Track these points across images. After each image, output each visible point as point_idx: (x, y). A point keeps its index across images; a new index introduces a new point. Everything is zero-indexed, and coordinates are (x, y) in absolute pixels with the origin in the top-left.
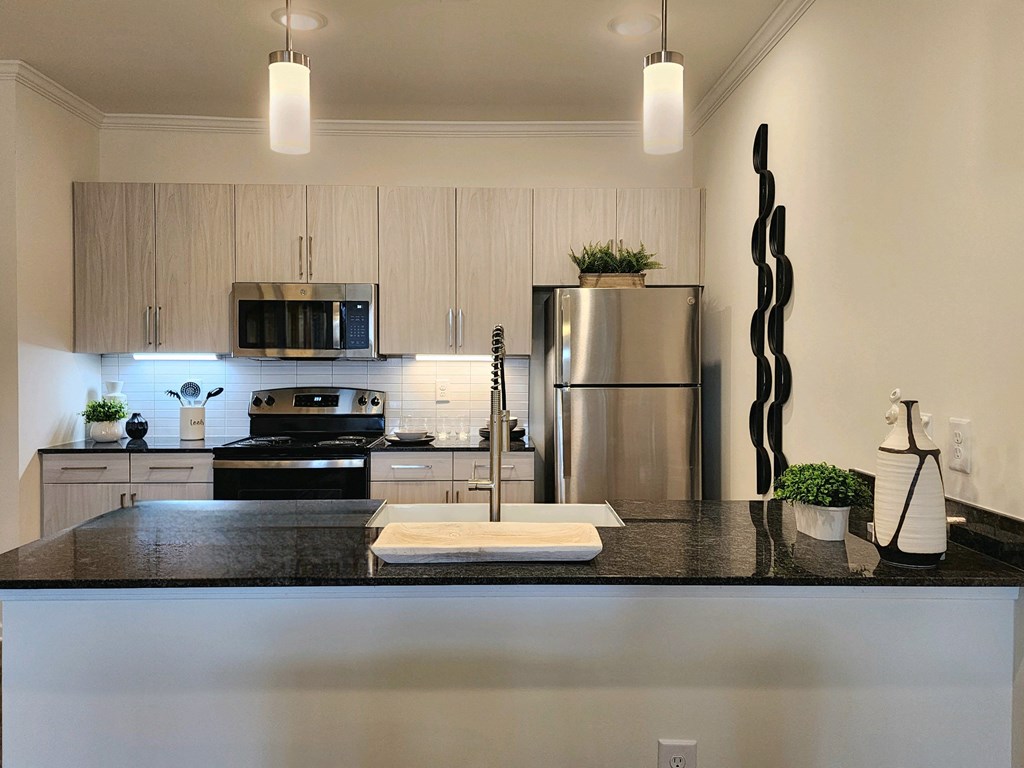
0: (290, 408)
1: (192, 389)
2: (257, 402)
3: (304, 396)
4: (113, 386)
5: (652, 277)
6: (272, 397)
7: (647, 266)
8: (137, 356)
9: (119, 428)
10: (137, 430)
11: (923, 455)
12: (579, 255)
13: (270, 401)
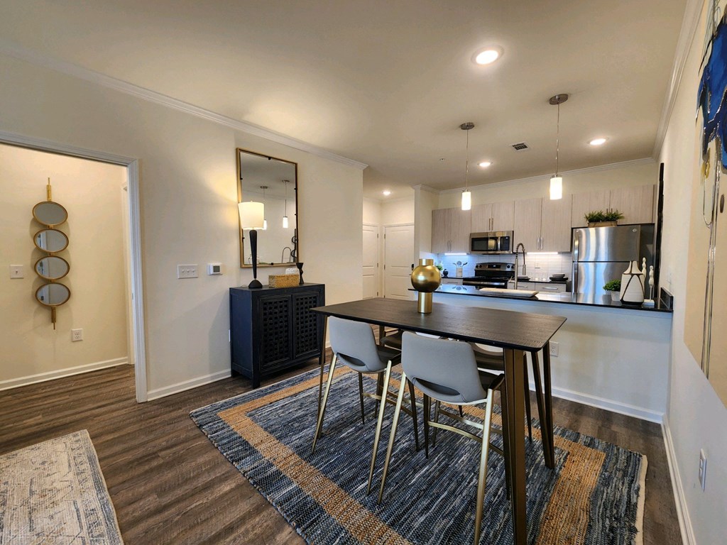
0: (487, 268)
1: (459, 263)
2: (477, 267)
3: (490, 265)
4: (440, 262)
5: (620, 222)
6: (481, 265)
7: (618, 218)
8: (446, 254)
9: (442, 272)
10: (446, 273)
11: (633, 275)
12: (588, 216)
13: (481, 266)
